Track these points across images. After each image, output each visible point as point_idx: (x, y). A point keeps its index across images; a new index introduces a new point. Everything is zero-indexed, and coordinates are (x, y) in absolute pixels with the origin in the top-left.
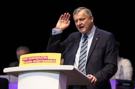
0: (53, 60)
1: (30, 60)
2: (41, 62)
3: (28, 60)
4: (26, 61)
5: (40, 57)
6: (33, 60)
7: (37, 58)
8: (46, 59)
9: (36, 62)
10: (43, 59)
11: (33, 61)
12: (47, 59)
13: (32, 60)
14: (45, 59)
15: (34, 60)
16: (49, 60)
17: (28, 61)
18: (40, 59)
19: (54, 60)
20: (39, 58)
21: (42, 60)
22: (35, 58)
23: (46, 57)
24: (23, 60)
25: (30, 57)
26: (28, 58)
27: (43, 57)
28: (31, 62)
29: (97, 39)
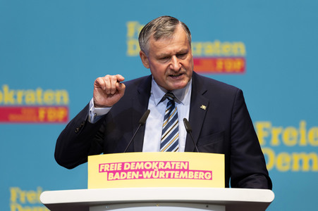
0: (205, 172)
1: (130, 170)
2: (169, 177)
3: (123, 170)
4: (114, 172)
5: (165, 163)
6: (141, 171)
7: (154, 165)
8: (184, 170)
9: (152, 177)
10: (175, 170)
11: (141, 173)
12: (188, 170)
13: (138, 170)
14: (180, 170)
15: (145, 170)
16: (194, 171)
17: (122, 173)
18: (164, 170)
19: (207, 174)
20: (161, 166)
21: (172, 172)
22: (148, 165)
23: (185, 163)
24: (102, 168)
25: (130, 163)
26: (123, 164)
27: (173, 164)
28: (137, 177)
29: (204, 107)
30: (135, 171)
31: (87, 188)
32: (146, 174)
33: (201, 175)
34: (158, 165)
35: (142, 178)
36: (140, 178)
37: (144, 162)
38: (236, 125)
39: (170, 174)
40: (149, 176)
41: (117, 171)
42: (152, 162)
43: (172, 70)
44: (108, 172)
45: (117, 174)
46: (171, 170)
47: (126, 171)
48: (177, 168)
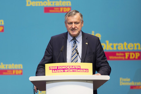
0: (86, 69)
1: (60, 69)
2: (74, 71)
3: (58, 69)
4: (55, 70)
5: (72, 66)
6: (64, 69)
7: (69, 67)
8: (79, 69)
9: (68, 71)
10: (76, 69)
11: (64, 70)
12: (80, 69)
13: (63, 69)
14: (77, 69)
15: (66, 69)
16: (82, 69)
17: (57, 70)
18: (72, 69)
20: (71, 68)
21: (75, 70)
22: (66, 67)
23: (79, 66)
24: (50, 68)
25: (60, 67)
26: (58, 67)
27: (75, 67)
28: (63, 71)
29: (87, 43)
30: (62, 69)
31: (45, 75)
32: (66, 70)
33: (85, 70)
34: (70, 67)
35: (64, 72)
37: (65, 66)
38: (98, 50)
39: (74, 70)
40: (67, 71)
41: (56, 69)
42: (68, 66)
43: (72, 28)
44: (53, 70)
45: (56, 70)
46: (74, 69)
47: (59, 69)
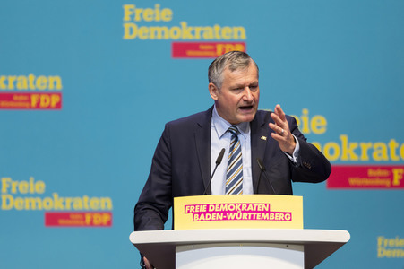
0: (285, 213)
1: (214, 212)
2: (252, 219)
3: (207, 212)
4: (200, 214)
5: (248, 205)
6: (225, 213)
7: (238, 207)
8: (265, 212)
9: (235, 219)
10: (257, 211)
12: (269, 212)
13: (222, 211)
14: (261, 212)
15: (229, 212)
16: (275, 213)
17: (207, 215)
18: (247, 212)
19: (287, 215)
20: (244, 208)
21: (254, 214)
22: (232, 207)
23: (266, 205)
24: (187, 209)
25: (215, 205)
26: (208, 206)
27: (255, 206)
28: (221, 218)
29: (264, 138)
30: (220, 213)
31: (173, 229)
32: (229, 216)
33: (282, 216)
34: (241, 207)
35: (226, 219)
36: (224, 219)
37: (228, 205)
39: (252, 216)
40: (233, 218)
41: (202, 212)
42: (235, 204)
44: (194, 213)
45: (202, 215)
46: (253, 212)
47: (211, 213)
48: (259, 209)
